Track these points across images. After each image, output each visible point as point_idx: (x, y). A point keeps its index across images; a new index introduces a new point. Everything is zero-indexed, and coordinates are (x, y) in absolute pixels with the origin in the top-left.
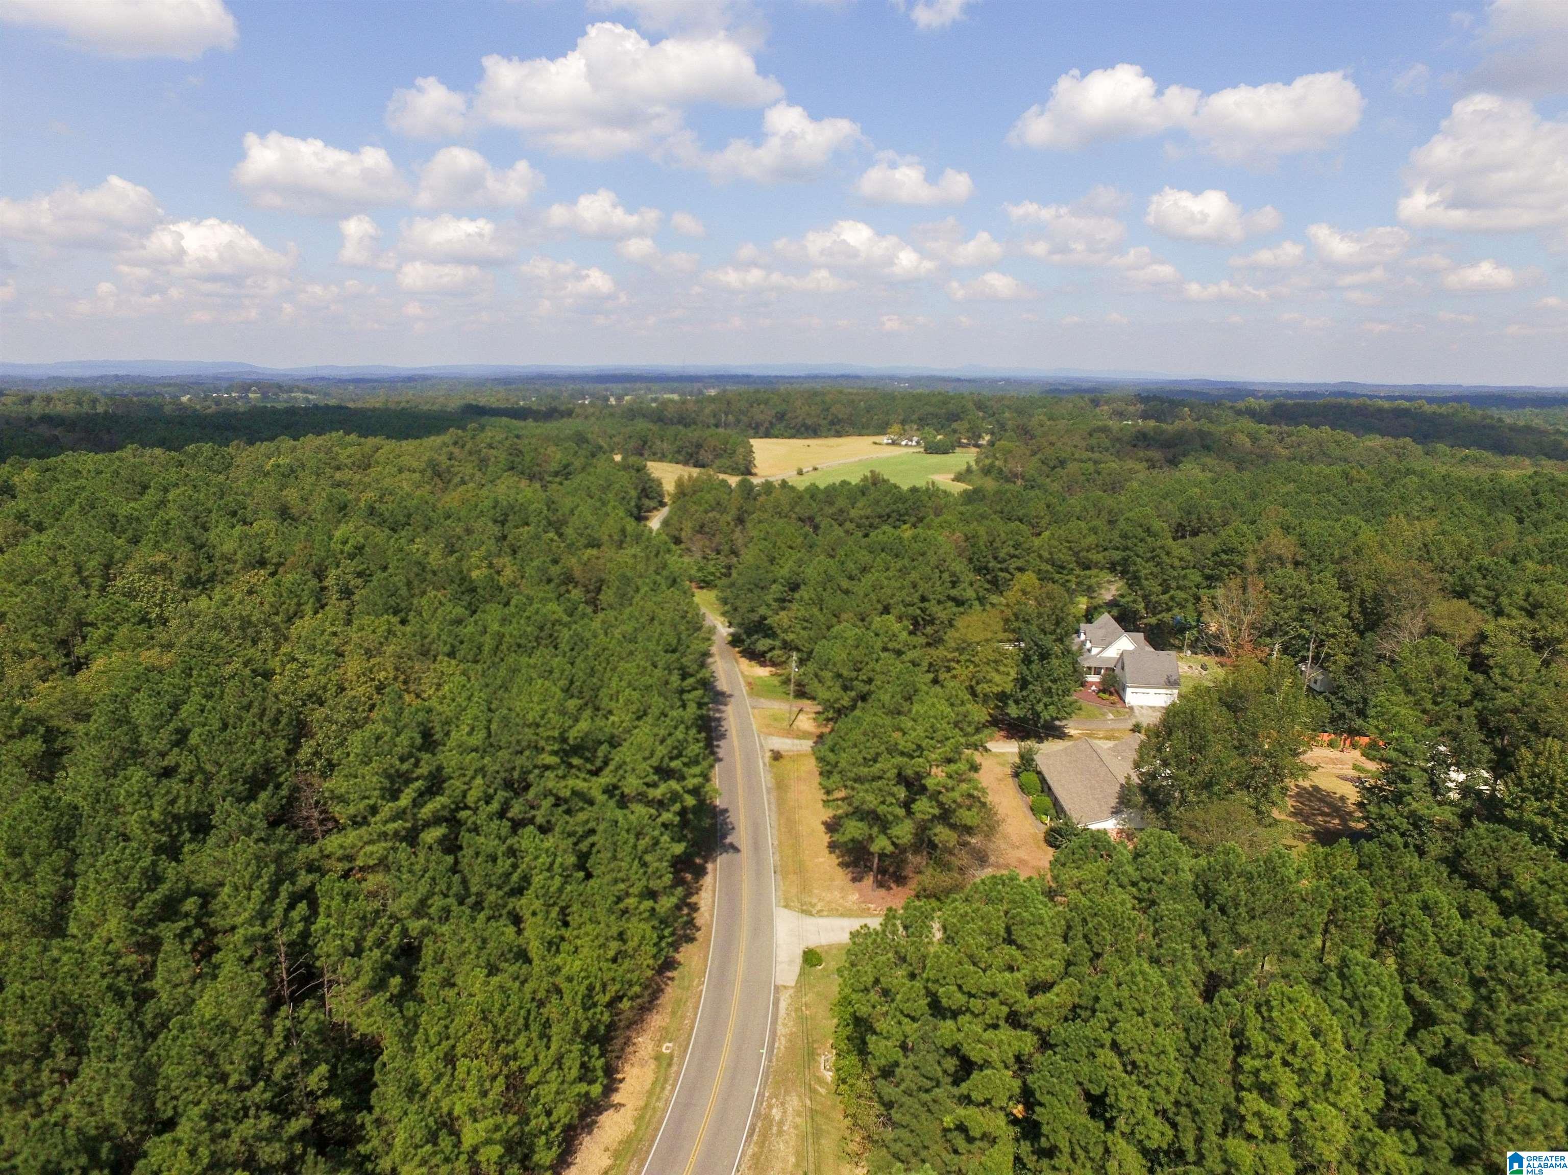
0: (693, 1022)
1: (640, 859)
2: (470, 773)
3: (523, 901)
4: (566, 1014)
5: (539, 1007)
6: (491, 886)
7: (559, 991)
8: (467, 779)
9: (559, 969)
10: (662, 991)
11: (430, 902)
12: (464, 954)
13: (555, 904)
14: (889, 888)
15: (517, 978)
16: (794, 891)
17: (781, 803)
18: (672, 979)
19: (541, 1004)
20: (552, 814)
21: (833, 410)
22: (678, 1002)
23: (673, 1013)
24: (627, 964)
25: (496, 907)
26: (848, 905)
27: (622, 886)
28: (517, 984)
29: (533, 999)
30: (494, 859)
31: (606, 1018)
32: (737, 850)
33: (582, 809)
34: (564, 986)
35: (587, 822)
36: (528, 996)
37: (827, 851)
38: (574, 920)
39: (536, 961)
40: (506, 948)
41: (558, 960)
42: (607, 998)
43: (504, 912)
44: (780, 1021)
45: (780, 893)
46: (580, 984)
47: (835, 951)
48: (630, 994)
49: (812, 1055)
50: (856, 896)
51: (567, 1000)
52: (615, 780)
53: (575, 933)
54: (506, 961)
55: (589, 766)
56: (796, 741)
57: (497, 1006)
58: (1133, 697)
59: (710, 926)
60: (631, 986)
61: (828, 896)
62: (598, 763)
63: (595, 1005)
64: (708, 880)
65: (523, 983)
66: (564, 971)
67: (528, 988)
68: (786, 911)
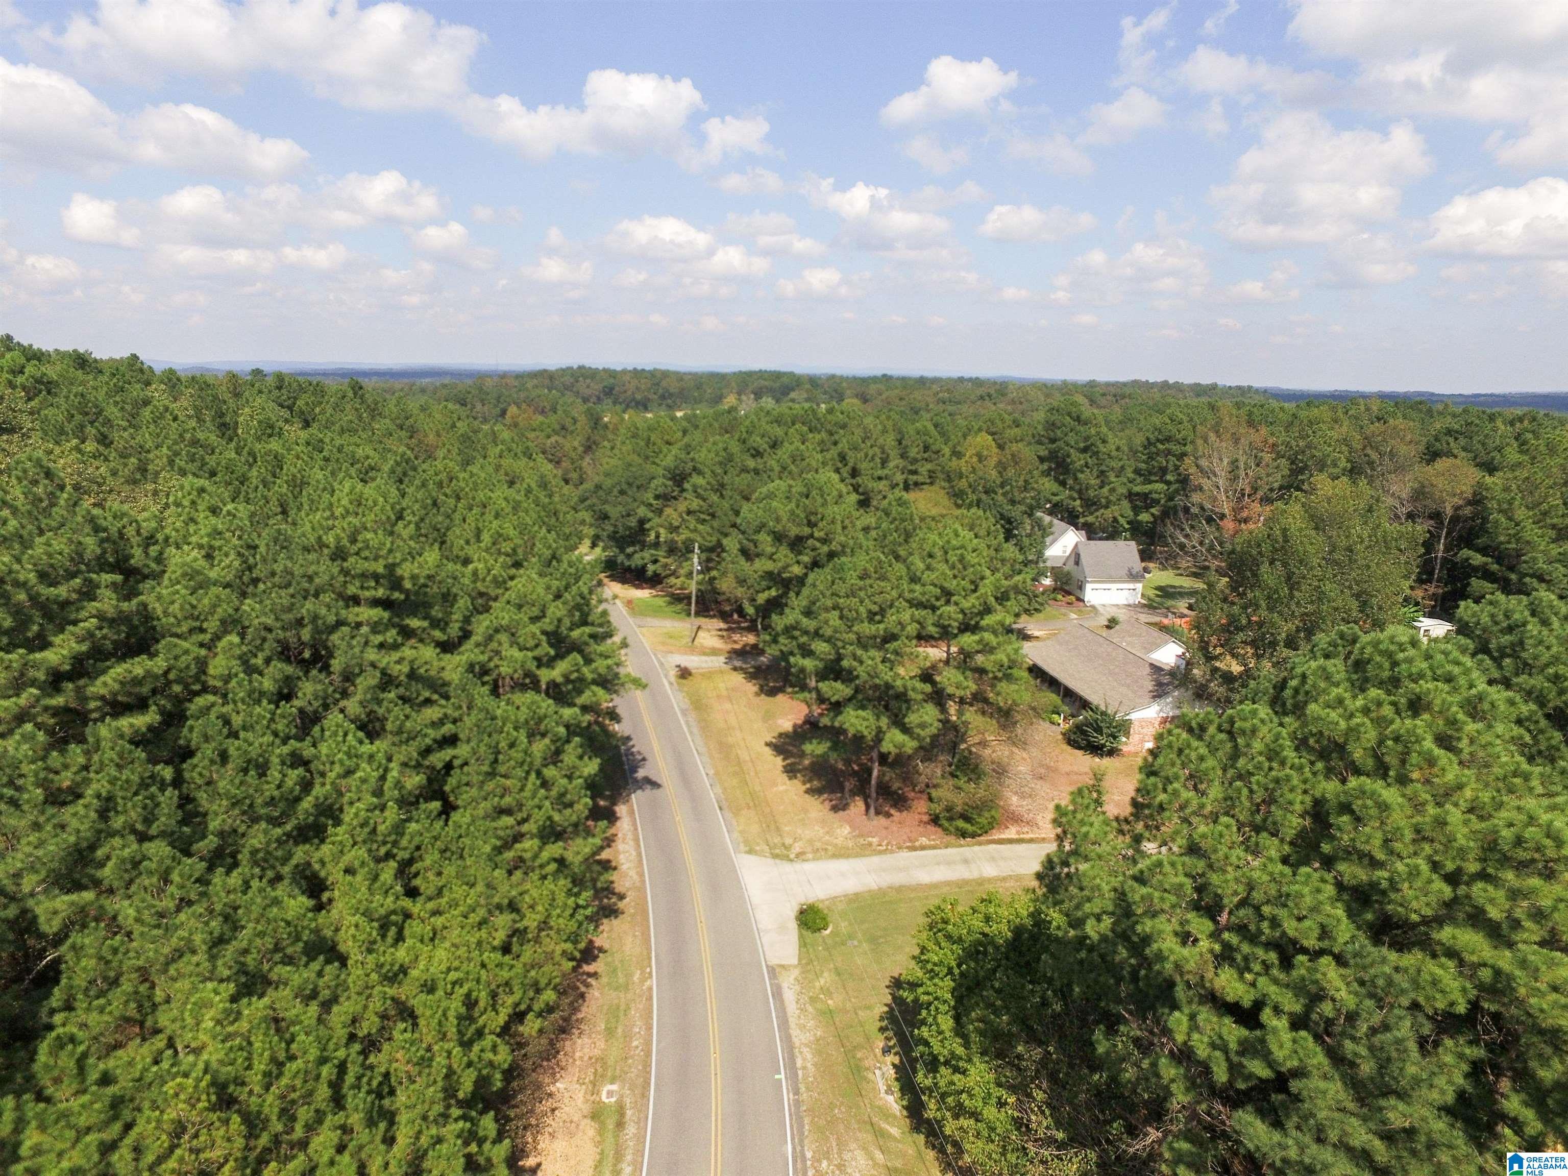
0: (648, 1043)
1: (539, 773)
2: (212, 625)
3: (326, 850)
4: (425, 1062)
5: (365, 1053)
6: (255, 820)
7: (408, 1014)
8: (206, 637)
9: (404, 970)
10: (582, 996)
11: (100, 853)
12: (178, 954)
13: (389, 856)
14: (888, 815)
15: (314, 995)
16: (755, 828)
17: (705, 727)
18: (595, 975)
19: (371, 1045)
20: (379, 702)
21: (664, 384)
22: (614, 1013)
23: (610, 1032)
24: (528, 953)
25: (262, 860)
26: (839, 841)
27: (508, 821)
28: (314, 1009)
29: (352, 1037)
30: (263, 770)
31: (503, 1056)
32: (655, 785)
33: (428, 702)
34: (419, 1002)
35: (441, 722)
36: (341, 1033)
37: (785, 776)
38: (426, 883)
39: (355, 956)
40: (283, 933)
41: (401, 954)
42: (502, 1019)
43: (286, 870)
44: (792, 1022)
45: (736, 835)
46: (449, 995)
47: (841, 907)
48: (536, 1007)
49: (857, 1072)
50: (846, 830)
51: (427, 1031)
52: (483, 658)
53: (431, 905)
54: (289, 960)
55: (437, 634)
56: (704, 658)
57: (260, 1066)
58: (1094, 594)
59: (641, 889)
60: (538, 991)
61: (808, 833)
62: (454, 630)
63: (480, 1034)
64: (624, 826)
65: (327, 1006)
66: (414, 973)
67: (339, 1015)
68: (752, 858)
